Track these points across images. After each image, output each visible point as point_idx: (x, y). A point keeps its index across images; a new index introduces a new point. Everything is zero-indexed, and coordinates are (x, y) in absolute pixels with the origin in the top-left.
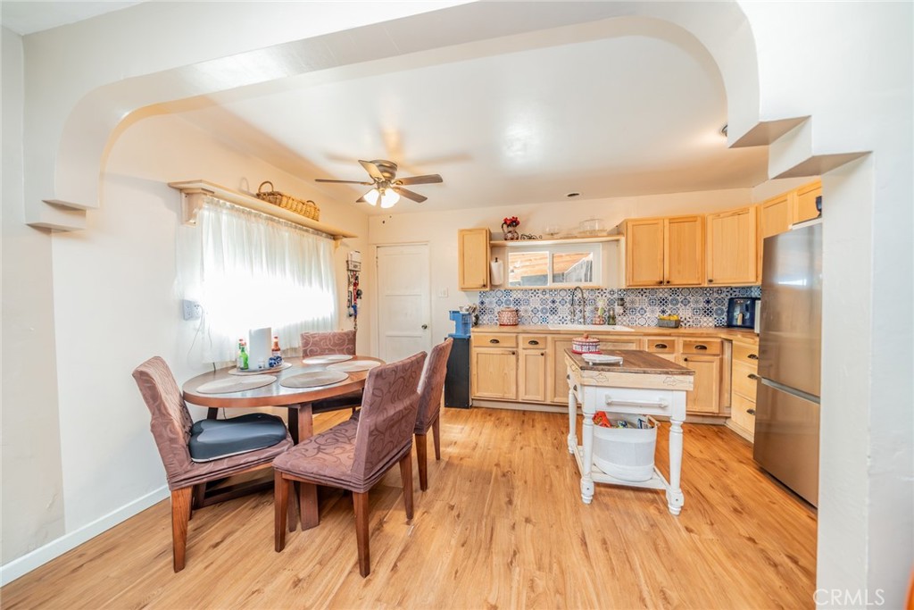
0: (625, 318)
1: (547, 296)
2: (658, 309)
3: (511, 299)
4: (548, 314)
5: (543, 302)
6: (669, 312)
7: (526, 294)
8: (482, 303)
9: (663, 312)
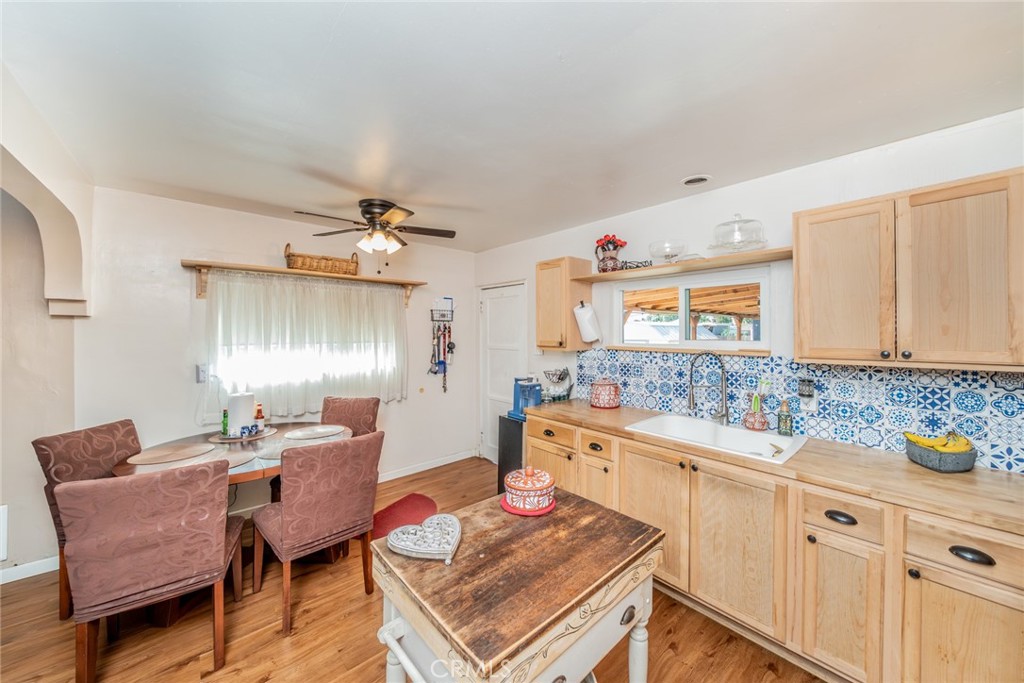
0: (824, 424)
1: (670, 363)
2: (915, 413)
3: (618, 364)
4: (671, 396)
5: (664, 372)
6: (951, 426)
7: (638, 356)
8: (581, 367)
9: (933, 423)
